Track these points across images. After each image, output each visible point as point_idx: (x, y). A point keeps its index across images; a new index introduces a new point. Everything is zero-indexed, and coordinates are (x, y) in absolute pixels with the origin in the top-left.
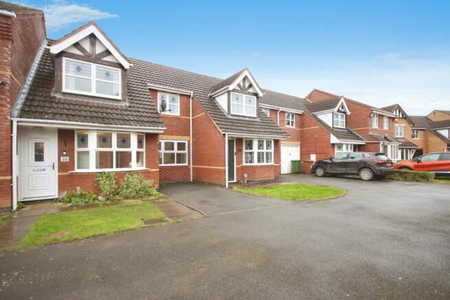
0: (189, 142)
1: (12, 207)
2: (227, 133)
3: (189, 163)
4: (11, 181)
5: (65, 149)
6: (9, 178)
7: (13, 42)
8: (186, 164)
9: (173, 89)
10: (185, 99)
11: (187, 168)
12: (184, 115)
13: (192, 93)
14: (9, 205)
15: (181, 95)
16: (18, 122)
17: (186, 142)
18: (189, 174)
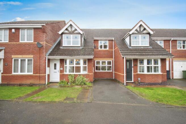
0: (113, 61)
1: (45, 84)
2: (125, 57)
3: (113, 71)
4: (45, 76)
5: (61, 65)
6: (45, 75)
7: (46, 33)
8: (112, 71)
9: (105, 38)
10: (111, 42)
11: (112, 73)
12: (110, 49)
13: (113, 39)
14: (44, 83)
15: (109, 40)
16: (48, 57)
17: (112, 61)
18: (113, 75)
